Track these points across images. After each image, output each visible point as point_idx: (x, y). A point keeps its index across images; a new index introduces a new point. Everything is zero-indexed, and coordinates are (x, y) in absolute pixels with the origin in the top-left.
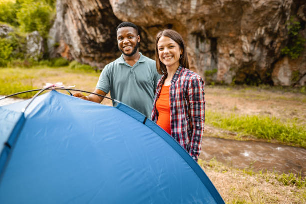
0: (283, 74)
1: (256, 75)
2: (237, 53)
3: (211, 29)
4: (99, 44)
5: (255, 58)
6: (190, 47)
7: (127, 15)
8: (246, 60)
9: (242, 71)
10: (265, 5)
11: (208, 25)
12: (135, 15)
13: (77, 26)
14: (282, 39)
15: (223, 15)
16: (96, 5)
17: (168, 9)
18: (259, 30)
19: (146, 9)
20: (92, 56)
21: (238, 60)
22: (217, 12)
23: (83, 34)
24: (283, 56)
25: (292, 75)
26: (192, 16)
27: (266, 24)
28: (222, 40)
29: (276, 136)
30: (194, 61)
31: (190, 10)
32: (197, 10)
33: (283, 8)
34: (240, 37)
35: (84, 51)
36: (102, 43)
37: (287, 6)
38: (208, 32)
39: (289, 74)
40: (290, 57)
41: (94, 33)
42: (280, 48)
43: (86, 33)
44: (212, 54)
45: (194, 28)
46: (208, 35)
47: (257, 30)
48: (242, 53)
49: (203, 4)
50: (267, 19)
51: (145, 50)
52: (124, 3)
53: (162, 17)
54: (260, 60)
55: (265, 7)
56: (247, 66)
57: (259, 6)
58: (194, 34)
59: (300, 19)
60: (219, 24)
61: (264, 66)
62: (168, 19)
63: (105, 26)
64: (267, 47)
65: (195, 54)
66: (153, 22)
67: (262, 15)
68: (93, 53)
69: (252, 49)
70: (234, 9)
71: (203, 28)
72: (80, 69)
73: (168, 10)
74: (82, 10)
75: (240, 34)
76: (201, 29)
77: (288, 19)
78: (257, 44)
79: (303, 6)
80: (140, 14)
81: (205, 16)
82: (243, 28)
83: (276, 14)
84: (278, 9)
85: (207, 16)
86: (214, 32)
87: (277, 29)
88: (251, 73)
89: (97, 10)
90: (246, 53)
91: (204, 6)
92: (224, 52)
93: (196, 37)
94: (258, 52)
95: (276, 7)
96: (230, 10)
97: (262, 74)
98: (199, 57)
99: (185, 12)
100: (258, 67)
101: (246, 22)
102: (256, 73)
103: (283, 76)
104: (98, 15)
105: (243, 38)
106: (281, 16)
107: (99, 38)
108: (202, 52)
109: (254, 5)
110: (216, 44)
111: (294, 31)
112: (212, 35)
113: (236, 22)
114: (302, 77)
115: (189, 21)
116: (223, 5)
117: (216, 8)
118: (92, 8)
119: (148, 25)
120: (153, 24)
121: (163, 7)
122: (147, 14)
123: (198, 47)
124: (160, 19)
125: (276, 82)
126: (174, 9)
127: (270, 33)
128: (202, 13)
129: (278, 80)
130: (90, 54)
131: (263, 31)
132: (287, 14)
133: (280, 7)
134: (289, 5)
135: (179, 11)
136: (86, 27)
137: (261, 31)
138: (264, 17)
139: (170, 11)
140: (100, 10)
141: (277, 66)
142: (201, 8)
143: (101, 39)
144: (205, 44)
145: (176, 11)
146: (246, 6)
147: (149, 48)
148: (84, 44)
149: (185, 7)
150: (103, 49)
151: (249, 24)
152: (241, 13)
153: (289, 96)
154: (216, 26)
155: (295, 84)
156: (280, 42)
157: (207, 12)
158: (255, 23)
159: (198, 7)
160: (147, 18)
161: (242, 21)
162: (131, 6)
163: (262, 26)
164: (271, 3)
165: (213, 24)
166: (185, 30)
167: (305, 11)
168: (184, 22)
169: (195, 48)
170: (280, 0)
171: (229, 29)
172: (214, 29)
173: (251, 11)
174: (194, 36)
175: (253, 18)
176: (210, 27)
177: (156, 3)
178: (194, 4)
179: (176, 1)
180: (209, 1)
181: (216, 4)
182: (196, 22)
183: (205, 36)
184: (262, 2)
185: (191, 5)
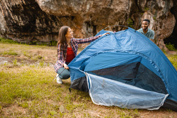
3: (94, 21)
4: (20, 27)
6: (83, 29)
7: (50, 9)
10: (120, 11)
12: (55, 9)
13: (4, 13)
15: (101, 14)
16: (21, 2)
17: (75, 7)
18: (116, 23)
19: (62, 6)
20: (14, 33)
22: (98, 12)
23: (9, 19)
26: (86, 13)
28: (99, 27)
30: (85, 37)
31: (86, 9)
32: (89, 10)
33: (126, 14)
34: (107, 26)
35: (8, 30)
36: (22, 26)
37: (128, 13)
38: (92, 22)
41: (17, 19)
43: (11, 18)
44: (93, 33)
45: (86, 19)
46: (92, 24)
47: (115, 23)
49: (92, 7)
50: (120, 18)
51: (50, 32)
52: (49, 2)
53: (70, 12)
55: (120, 12)
57: (117, 11)
58: (86, 22)
59: (132, 20)
60: (98, 18)
62: (74, 13)
63: (25, 15)
65: (86, 33)
66: (65, 14)
67: (118, 16)
68: (14, 32)
70: (106, 12)
71: (91, 19)
72: (5, 41)
73: (75, 8)
74: (9, 4)
75: (107, 24)
76: (89, 20)
77: (128, 19)
78: (115, 30)
79: (133, 14)
80: (58, 9)
82: (109, 21)
83: (124, 16)
84: (124, 14)
85: (94, 13)
86: (95, 22)
87: (123, 23)
89: (21, 5)
91: (93, 8)
93: (86, 24)
95: (124, 13)
96: (104, 12)
98: (88, 35)
99: (83, 10)
104: (21, 8)
105: (109, 26)
106: (125, 17)
107: (20, 23)
108: (89, 32)
109: (115, 11)
110: (96, 29)
111: (130, 25)
112: (94, 24)
113: (106, 18)
115: (84, 15)
116: (101, 9)
117: (98, 10)
118: (17, 3)
119: (62, 15)
120: (64, 15)
121: (72, 6)
123: (87, 29)
124: (69, 12)
126: (78, 8)
128: (91, 12)
130: (13, 32)
131: (118, 24)
132: (128, 17)
133: (125, 13)
134: (129, 13)
135: (81, 9)
136: (11, 15)
137: (117, 24)
138: (119, 17)
139: (76, 9)
140: (23, 5)
142: (91, 9)
143: (22, 23)
144: (91, 28)
145: (79, 9)
146: (111, 11)
147: (53, 31)
148: (9, 26)
149: (83, 8)
150: (22, 30)
151: (112, 20)
152: (109, 14)
154: (96, 19)
157: (94, 12)
158: (115, 19)
159: (89, 8)
160: (62, 12)
161: (109, 18)
162: (54, 3)
163: (118, 21)
164: (122, 11)
165: (95, 18)
166: (82, 20)
167: (134, 16)
168: (82, 15)
169: (86, 30)
170: (126, 10)
171: (102, 21)
172: (96, 21)
173: (113, 13)
174: (85, 24)
175: (114, 17)
176: (93, 19)
177: (69, 4)
178: (88, 6)
179: (79, 4)
180: (95, 6)
181: (98, 8)
182: (88, 16)
183: (91, 24)
184: (118, 10)
185: (86, 7)
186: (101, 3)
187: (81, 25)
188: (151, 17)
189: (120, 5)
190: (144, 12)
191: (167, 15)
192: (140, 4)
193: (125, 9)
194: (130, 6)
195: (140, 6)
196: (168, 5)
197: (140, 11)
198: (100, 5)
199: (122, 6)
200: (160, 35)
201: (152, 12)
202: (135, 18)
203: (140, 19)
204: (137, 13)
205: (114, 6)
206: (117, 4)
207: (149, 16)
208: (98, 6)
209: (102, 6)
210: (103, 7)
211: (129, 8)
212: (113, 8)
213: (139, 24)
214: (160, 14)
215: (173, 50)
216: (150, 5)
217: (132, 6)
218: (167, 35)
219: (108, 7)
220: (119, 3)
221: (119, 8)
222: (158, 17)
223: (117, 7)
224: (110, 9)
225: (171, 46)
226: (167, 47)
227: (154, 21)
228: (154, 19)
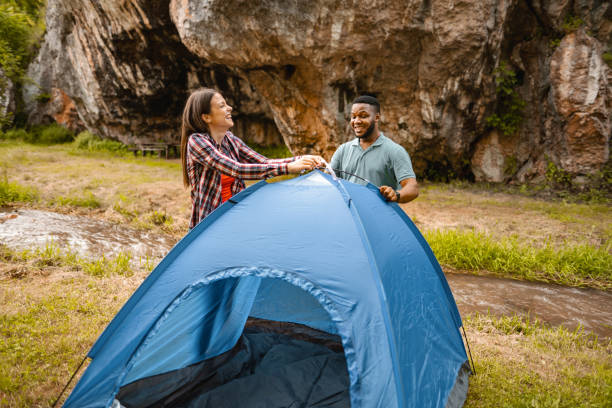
0: (490, 161)
1: (445, 163)
2: (412, 121)
3: (366, 77)
4: (140, 99)
5: (443, 132)
6: (328, 110)
7: (208, 45)
8: (428, 135)
9: (421, 154)
10: (459, 39)
11: (360, 69)
12: (225, 46)
13: (94, 60)
14: (488, 100)
15: (388, 52)
16: (137, 21)
17: (290, 36)
18: (449, 82)
19: (247, 36)
20: (124, 121)
21: (412, 134)
22: (377, 46)
23: (107, 76)
24: (489, 129)
25: (505, 162)
26: (332, 52)
27: (461, 73)
28: (385, 98)
29: (486, 264)
30: (335, 135)
31: (329, 40)
32: (341, 42)
33: (488, 46)
34: (416, 94)
35: (107, 111)
36: (147, 96)
37: (494, 44)
38: (360, 83)
39: (500, 162)
40: (500, 131)
41: (130, 76)
42: (484, 115)
43: (113, 75)
45: (335, 75)
46: (359, 88)
47: (445, 82)
48: (421, 123)
49: (353, 32)
50: (463, 63)
52: (203, 21)
53: (276, 51)
54: (452, 135)
55: (460, 42)
56: (429, 147)
57: (449, 40)
58: (335, 85)
59: (515, 67)
60: (379, 68)
61: (457, 146)
62: (288, 56)
63: (153, 63)
64: (463, 114)
65: (337, 123)
66: (260, 60)
67: (455, 56)
68: (125, 115)
69: (438, 115)
70: (407, 43)
71: (352, 74)
72: (99, 148)
73: (288, 39)
74: (106, 28)
75: (416, 89)
76: (347, 77)
77: (497, 65)
78: (446, 108)
79: (519, 45)
80: (234, 44)
81: (356, 53)
82: (421, 77)
83: (478, 56)
84: (480, 47)
85: (360, 52)
86: (370, 83)
87: (479, 81)
88: (437, 159)
89: (138, 30)
90: (428, 122)
91: (355, 36)
92: (388, 120)
93: (338, 91)
94: (447, 121)
95: (477, 44)
96: (399, 45)
97: (454, 161)
98: (345, 129)
99: (320, 44)
100: (449, 149)
101: (426, 67)
102: (445, 158)
103: (490, 164)
104: (141, 41)
105: (422, 96)
106: (486, 60)
107: (140, 87)
109: (441, 39)
111: (506, 87)
112: (367, 88)
113: (410, 67)
114: (520, 167)
115: (327, 61)
116: (388, 35)
117: (375, 39)
118: (127, 27)
119: (249, 64)
120: (259, 64)
121: (280, 32)
122: (248, 46)
123: (341, 109)
124: (273, 54)
125: (478, 175)
126: (300, 37)
127: (468, 88)
128: (350, 48)
129: (482, 172)
130: (121, 117)
131: (456, 84)
132: (495, 57)
133: (483, 44)
134: (497, 41)
135: (310, 42)
136: (113, 63)
137: (453, 85)
138: (457, 60)
139: (293, 40)
140: (145, 30)
141: (479, 146)
142: (348, 38)
143: (144, 89)
145: (304, 42)
146: (427, 39)
148: (107, 98)
149: (320, 35)
150: (147, 109)
151: (433, 71)
152: (420, 51)
153: (501, 199)
154: (375, 72)
155: (510, 180)
156: (484, 104)
157: (359, 47)
158: (443, 69)
159: (343, 36)
160: (248, 53)
161: (420, 65)
162: (218, 27)
163: (454, 76)
164: (469, 36)
165: (369, 69)
166: (319, 76)
167: (523, 54)
168: (318, 61)
169: (336, 112)
170: (484, 33)
171: (398, 78)
172: (372, 78)
173: (436, 48)
174: (334, 89)
175: (438, 61)
176: (363, 73)
177: (266, 26)
178: (337, 30)
179: (304, 24)
180: (364, 26)
181: (376, 33)
182: (339, 63)
183: (355, 90)
184: (454, 34)
185: (331, 32)
186: (384, 15)
187: (319, 96)
188: (590, 55)
189: (459, 17)
190: (561, 35)
192: (541, 7)
193: (480, 30)
194: (504, 15)
195: (544, 12)
197: (544, 34)
198: (383, 21)
199: (468, 20)
201: (595, 33)
202: (524, 61)
203: (546, 63)
204: (535, 42)
205: (436, 20)
206: (448, 12)
207: (585, 50)
208: (374, 26)
209: (391, 23)
210: (396, 26)
211: (496, 24)
212: (435, 30)
213: (541, 84)
216: (586, 7)
217: (509, 15)
219: (414, 26)
220: (457, 10)
221: (455, 29)
223: (447, 26)
224: (423, 31)
227: (605, 67)
228: (606, 61)
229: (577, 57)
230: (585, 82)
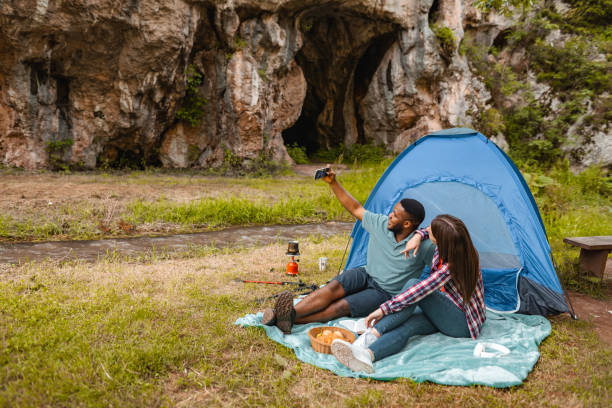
0: (176, 150)
1: (138, 151)
2: (109, 111)
3: (62, 59)
5: (140, 122)
6: (18, 91)
8: (126, 125)
9: (114, 143)
10: (163, 39)
11: (58, 50)
14: (178, 96)
15: (91, 38)
18: (149, 76)
21: (108, 123)
22: (83, 30)
24: (177, 121)
25: (189, 150)
26: (33, 26)
27: (159, 69)
28: (80, 84)
31: (32, 13)
32: (46, 18)
33: (183, 50)
34: (115, 83)
37: (187, 49)
38: (56, 64)
39: (184, 150)
40: (186, 124)
42: (174, 109)
44: (58, 107)
45: (31, 52)
46: (53, 70)
47: (146, 75)
48: (117, 112)
49: (61, 10)
50: (162, 62)
54: (147, 125)
55: (162, 42)
56: (125, 136)
57: (154, 38)
58: (28, 63)
59: (198, 70)
60: (79, 52)
61: (151, 135)
64: (157, 106)
65: (28, 106)
67: (157, 54)
69: (137, 105)
70: (111, 33)
71: (49, 53)
75: (115, 78)
76: (45, 57)
77: (186, 67)
78: (144, 99)
81: (61, 32)
82: (122, 68)
83: (175, 57)
84: (177, 50)
85: (65, 33)
86: (68, 67)
87: (172, 79)
88: (130, 148)
90: (126, 111)
91: (62, 15)
92: (82, 107)
93: (30, 71)
94: (144, 112)
95: (176, 46)
96: (104, 33)
97: (146, 149)
98: (37, 113)
99: (20, 14)
100: (143, 137)
101: (126, 59)
102: (138, 146)
103: (176, 151)
105: (121, 86)
106: (179, 61)
108: (42, 104)
109: (146, 36)
110: (68, 90)
112: (62, 71)
113: (112, 57)
114: (200, 155)
115: (24, 34)
116: (96, 21)
117: (83, 23)
123: (34, 91)
125: (165, 162)
127: (163, 84)
128: (56, 26)
129: (170, 159)
131: (155, 79)
132: (186, 60)
133: (180, 47)
135: (8, 9)
137: (152, 79)
138: (158, 57)
141: (167, 136)
142: (54, 15)
144: (48, 88)
146: (130, 33)
149: (22, 5)
151: (135, 64)
152: (121, 43)
153: (184, 180)
154: (73, 55)
155: (193, 165)
156: (175, 99)
157: (66, 27)
158: (145, 64)
159: (49, 11)
161: (121, 57)
163: (154, 71)
164: (170, 38)
165: (68, 51)
166: (11, 50)
167: (204, 60)
168: (13, 34)
169: (28, 94)
170: (183, 38)
171: (98, 66)
172: (70, 62)
173: (139, 43)
174: (26, 69)
175: (141, 55)
176: (60, 54)
178: (43, 4)
180: (73, 7)
181: (84, 17)
182: (37, 40)
183: (49, 72)
184: (158, 34)
185: (36, 5)
187: (5, 72)
188: (252, 70)
189: (162, 19)
190: (232, 51)
191: (289, 66)
192: (222, 26)
193: (180, 35)
194: (195, 26)
195: (224, 31)
196: (291, 40)
197: (221, 48)
198: (93, 7)
199: (170, 24)
200: (274, 121)
201: (254, 54)
202: (204, 66)
203: (223, 70)
204: (213, 52)
205: (142, 17)
206: (154, 13)
207: (249, 65)
208: (84, 10)
209: (100, 10)
210: (105, 14)
211: (190, 32)
212: (141, 26)
213: (220, 87)
214: (274, 62)
215: (303, 163)
216: (248, 34)
217: (198, 27)
218: (290, 120)
219: (122, 18)
220: (161, 13)
221: (160, 29)
222: (270, 70)
223: (153, 25)
224: (128, 25)
225: (300, 152)
226: (291, 156)
227: (261, 80)
228: (262, 76)
229: (244, 70)
230: (250, 89)
